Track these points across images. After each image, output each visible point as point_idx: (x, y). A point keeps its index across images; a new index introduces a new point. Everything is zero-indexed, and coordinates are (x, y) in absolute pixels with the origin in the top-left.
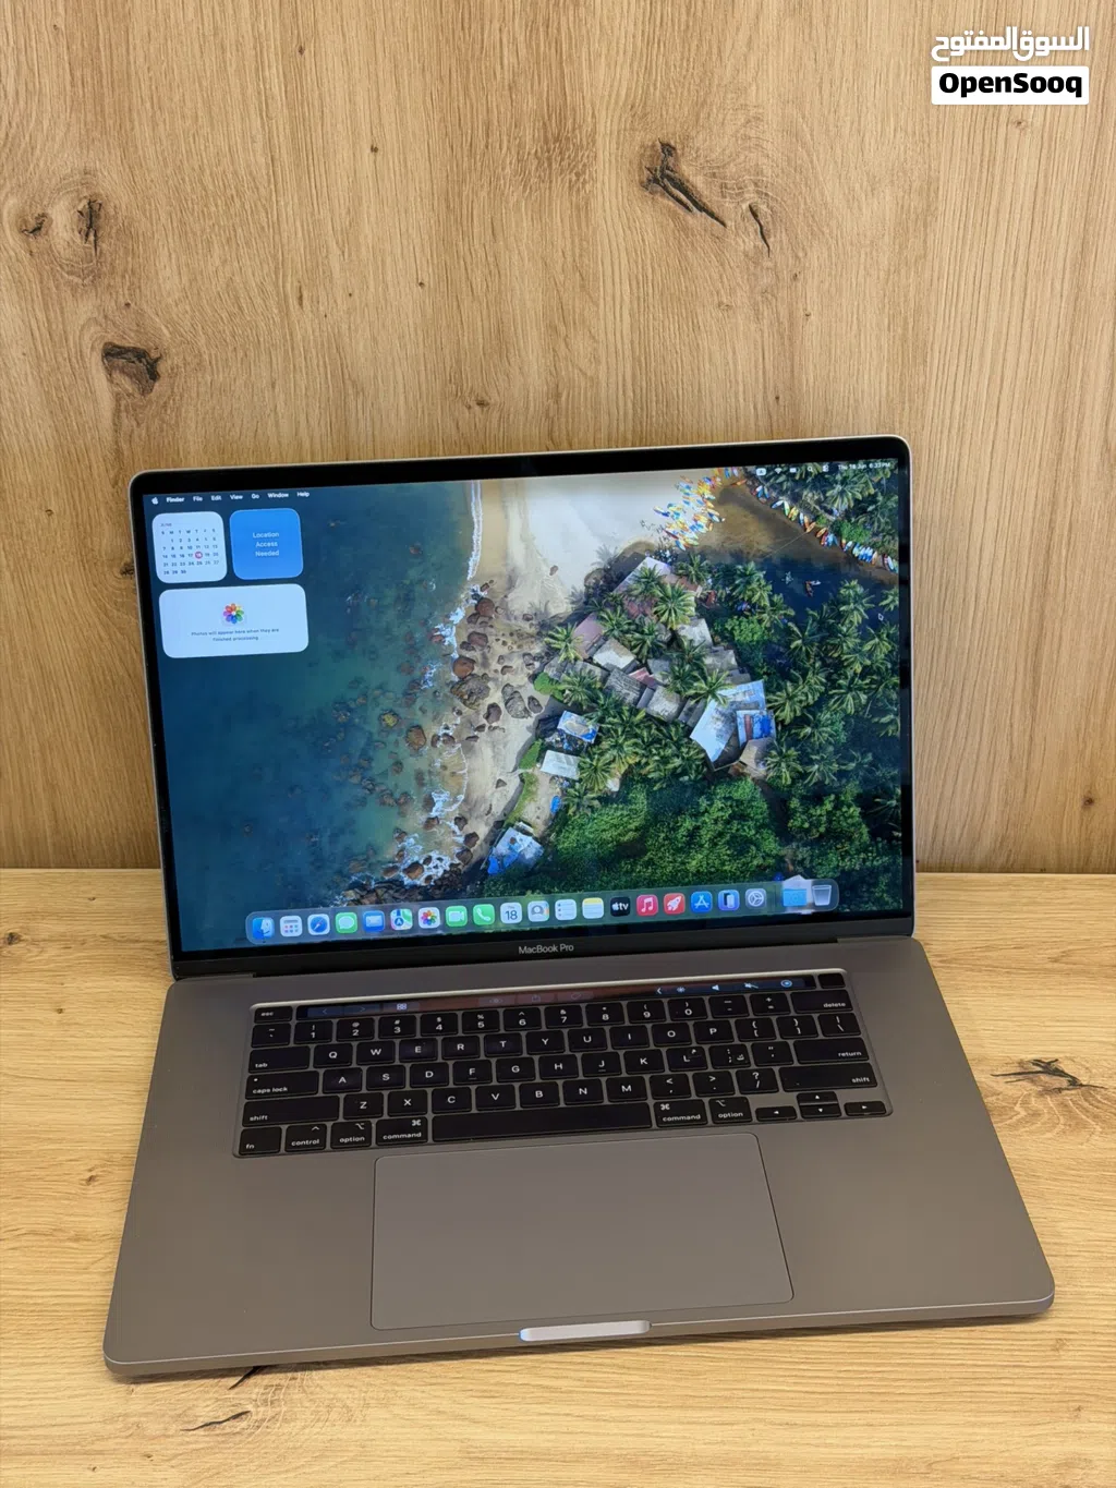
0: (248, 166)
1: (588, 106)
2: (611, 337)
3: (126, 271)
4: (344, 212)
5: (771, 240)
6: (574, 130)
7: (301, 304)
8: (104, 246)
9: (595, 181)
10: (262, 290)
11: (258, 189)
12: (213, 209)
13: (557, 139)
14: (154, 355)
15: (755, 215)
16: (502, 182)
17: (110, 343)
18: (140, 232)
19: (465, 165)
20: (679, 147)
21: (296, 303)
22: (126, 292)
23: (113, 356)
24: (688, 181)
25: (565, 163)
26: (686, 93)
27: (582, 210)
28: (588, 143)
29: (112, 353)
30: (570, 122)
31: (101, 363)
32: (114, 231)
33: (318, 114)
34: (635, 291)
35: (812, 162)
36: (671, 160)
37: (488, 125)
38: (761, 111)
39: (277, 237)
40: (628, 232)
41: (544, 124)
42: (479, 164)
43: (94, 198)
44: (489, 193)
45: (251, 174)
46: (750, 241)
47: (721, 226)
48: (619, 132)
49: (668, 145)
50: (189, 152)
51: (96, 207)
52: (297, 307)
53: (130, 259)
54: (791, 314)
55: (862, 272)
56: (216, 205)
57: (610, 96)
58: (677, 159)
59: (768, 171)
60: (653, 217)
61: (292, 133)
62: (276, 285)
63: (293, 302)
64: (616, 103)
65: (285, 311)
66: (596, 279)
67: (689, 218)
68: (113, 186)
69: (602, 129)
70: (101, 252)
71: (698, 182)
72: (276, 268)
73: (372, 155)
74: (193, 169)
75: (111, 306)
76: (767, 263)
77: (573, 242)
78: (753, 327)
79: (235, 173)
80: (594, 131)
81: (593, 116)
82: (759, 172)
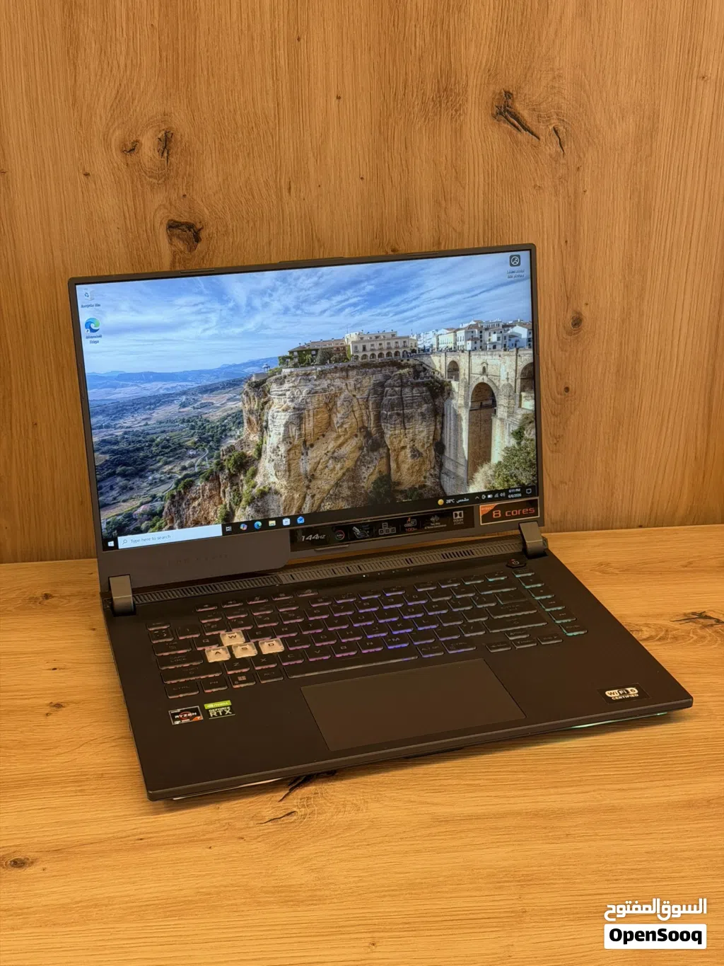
0: (263, 109)
1: (464, 71)
2: (471, 208)
3: (185, 174)
4: (318, 135)
5: (565, 148)
6: (455, 84)
7: (289, 192)
8: (172, 159)
9: (466, 114)
10: (266, 183)
11: (268, 123)
12: (240, 135)
13: (445, 90)
14: (199, 226)
15: (556, 132)
16: (412, 116)
17: (172, 220)
18: (195, 151)
19: (392, 106)
20: (515, 93)
21: (287, 191)
22: (184, 188)
23: (173, 228)
24: (519, 113)
25: (449, 104)
26: (519, 62)
27: (458, 132)
28: (463, 92)
29: (173, 226)
30: (453, 79)
31: (165, 233)
32: (179, 150)
33: (306, 77)
34: (486, 178)
35: (589, 102)
36: (510, 101)
37: (406, 82)
38: (561, 72)
39: (278, 151)
40: (484, 145)
41: (438, 81)
42: (399, 106)
43: (168, 131)
44: (404, 123)
45: (264, 113)
46: (553, 148)
47: (537, 140)
48: (481, 84)
49: (509, 92)
50: (228, 101)
51: (169, 135)
52: (287, 194)
53: (188, 167)
54: (575, 190)
55: (616, 166)
56: (242, 133)
57: (477, 64)
58: (513, 101)
59: (564, 106)
60: (498, 134)
61: (291, 89)
62: (276, 181)
63: (285, 192)
64: (480, 68)
65: (280, 198)
66: (464, 172)
67: (519, 135)
68: (181, 122)
69: (471, 84)
70: (171, 163)
71: (525, 114)
72: (276, 171)
73: (337, 101)
74: (230, 111)
75: (174, 196)
76: (562, 161)
77: (452, 150)
78: (553, 199)
79: (255, 113)
80: (467, 85)
81: (467, 76)
82: (559, 108)
